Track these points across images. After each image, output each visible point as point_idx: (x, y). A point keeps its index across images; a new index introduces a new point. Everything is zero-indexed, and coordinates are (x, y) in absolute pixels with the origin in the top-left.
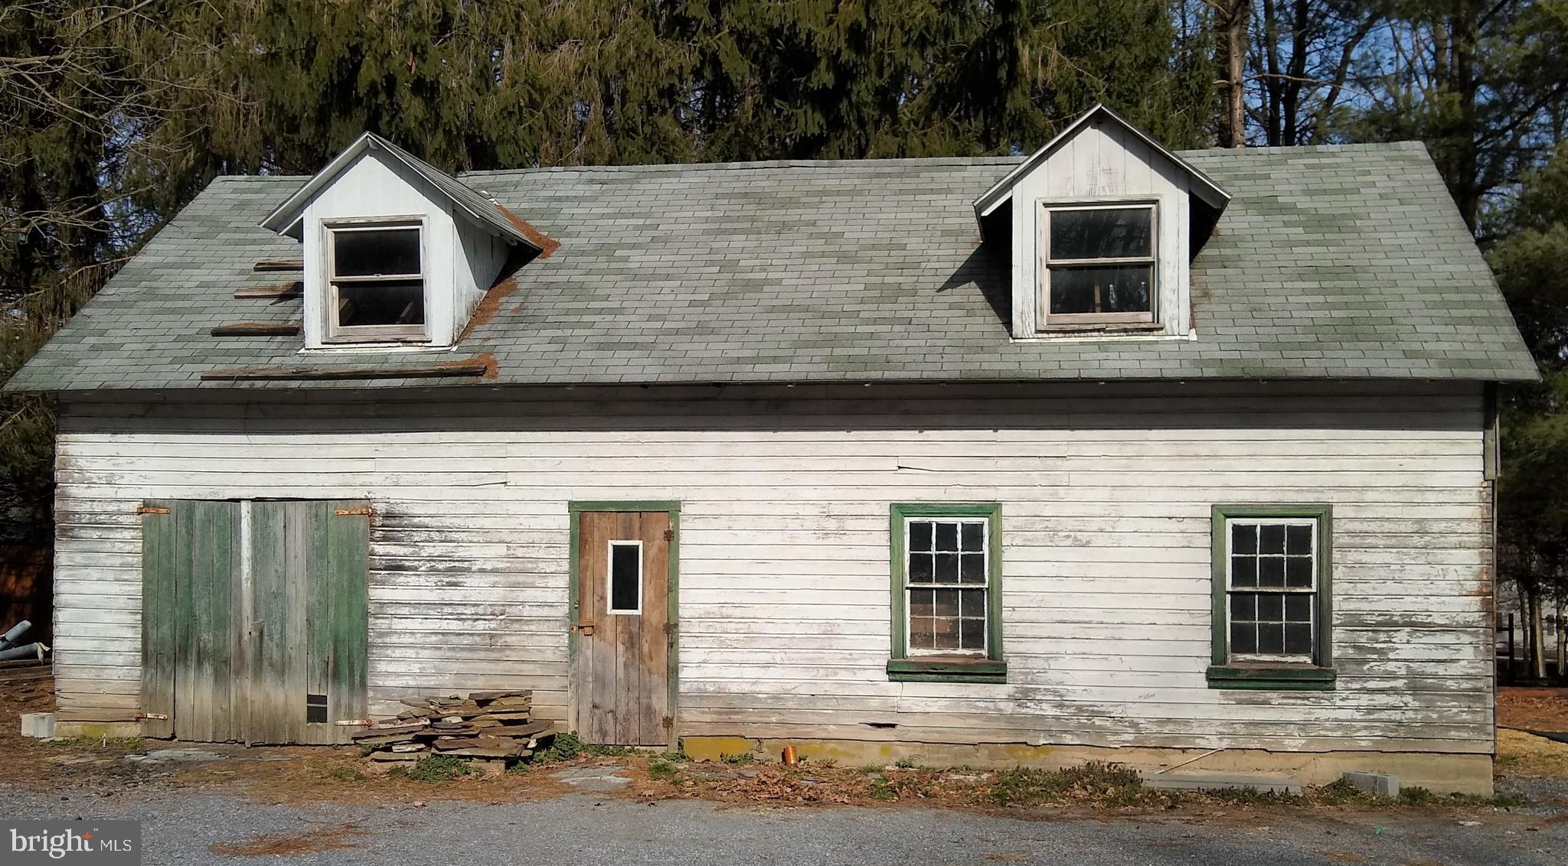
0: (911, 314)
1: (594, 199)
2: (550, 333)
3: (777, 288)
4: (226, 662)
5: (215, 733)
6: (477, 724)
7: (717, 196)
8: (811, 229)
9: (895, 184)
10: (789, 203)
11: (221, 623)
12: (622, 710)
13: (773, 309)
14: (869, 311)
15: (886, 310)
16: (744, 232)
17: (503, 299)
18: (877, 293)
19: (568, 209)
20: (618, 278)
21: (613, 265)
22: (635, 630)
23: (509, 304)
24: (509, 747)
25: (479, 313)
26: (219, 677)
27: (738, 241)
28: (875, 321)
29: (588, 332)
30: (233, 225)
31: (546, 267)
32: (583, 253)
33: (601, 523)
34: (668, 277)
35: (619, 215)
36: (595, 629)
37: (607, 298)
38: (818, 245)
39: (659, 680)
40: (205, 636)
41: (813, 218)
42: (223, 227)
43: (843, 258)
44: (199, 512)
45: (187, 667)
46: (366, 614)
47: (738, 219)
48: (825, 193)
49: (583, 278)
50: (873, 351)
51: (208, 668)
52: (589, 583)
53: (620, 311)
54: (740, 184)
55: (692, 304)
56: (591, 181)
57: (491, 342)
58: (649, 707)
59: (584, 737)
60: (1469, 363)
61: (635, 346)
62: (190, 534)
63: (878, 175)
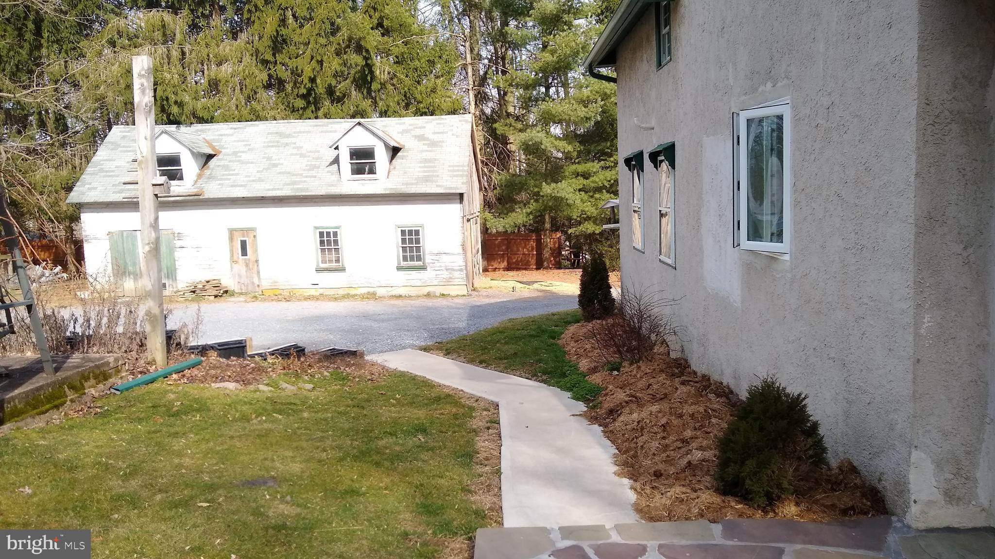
0: (316, 174)
1: (232, 135)
2: (219, 182)
3: (282, 166)
4: (137, 275)
5: (136, 294)
6: (206, 288)
7: (268, 134)
8: (294, 145)
9: (321, 129)
10: (289, 136)
11: (134, 264)
12: (246, 283)
13: (280, 173)
14: (305, 173)
15: (310, 173)
16: (276, 146)
17: (205, 171)
18: (308, 168)
19: (224, 139)
20: (238, 163)
21: (237, 159)
22: (247, 262)
23: (207, 172)
24: (215, 293)
25: (199, 176)
26: (135, 279)
27: (273, 149)
28: (306, 177)
29: (229, 181)
30: (122, 145)
31: (218, 160)
32: (228, 155)
33: (235, 234)
34: (252, 163)
35: (238, 141)
36: (237, 262)
37: (234, 170)
38: (295, 151)
39: (255, 275)
40: (130, 268)
41: (295, 141)
42: (119, 146)
43: (302, 156)
44: (125, 234)
45: (126, 277)
46: (175, 260)
47: (274, 142)
48: (300, 132)
49: (228, 163)
50: (305, 186)
51: (132, 276)
52: (234, 250)
53: (237, 174)
54: (275, 129)
55: (258, 172)
56: (231, 128)
57: (203, 185)
58: (253, 282)
59: (236, 291)
60: (451, 188)
61: (241, 186)
62: (123, 240)
63: (316, 126)
